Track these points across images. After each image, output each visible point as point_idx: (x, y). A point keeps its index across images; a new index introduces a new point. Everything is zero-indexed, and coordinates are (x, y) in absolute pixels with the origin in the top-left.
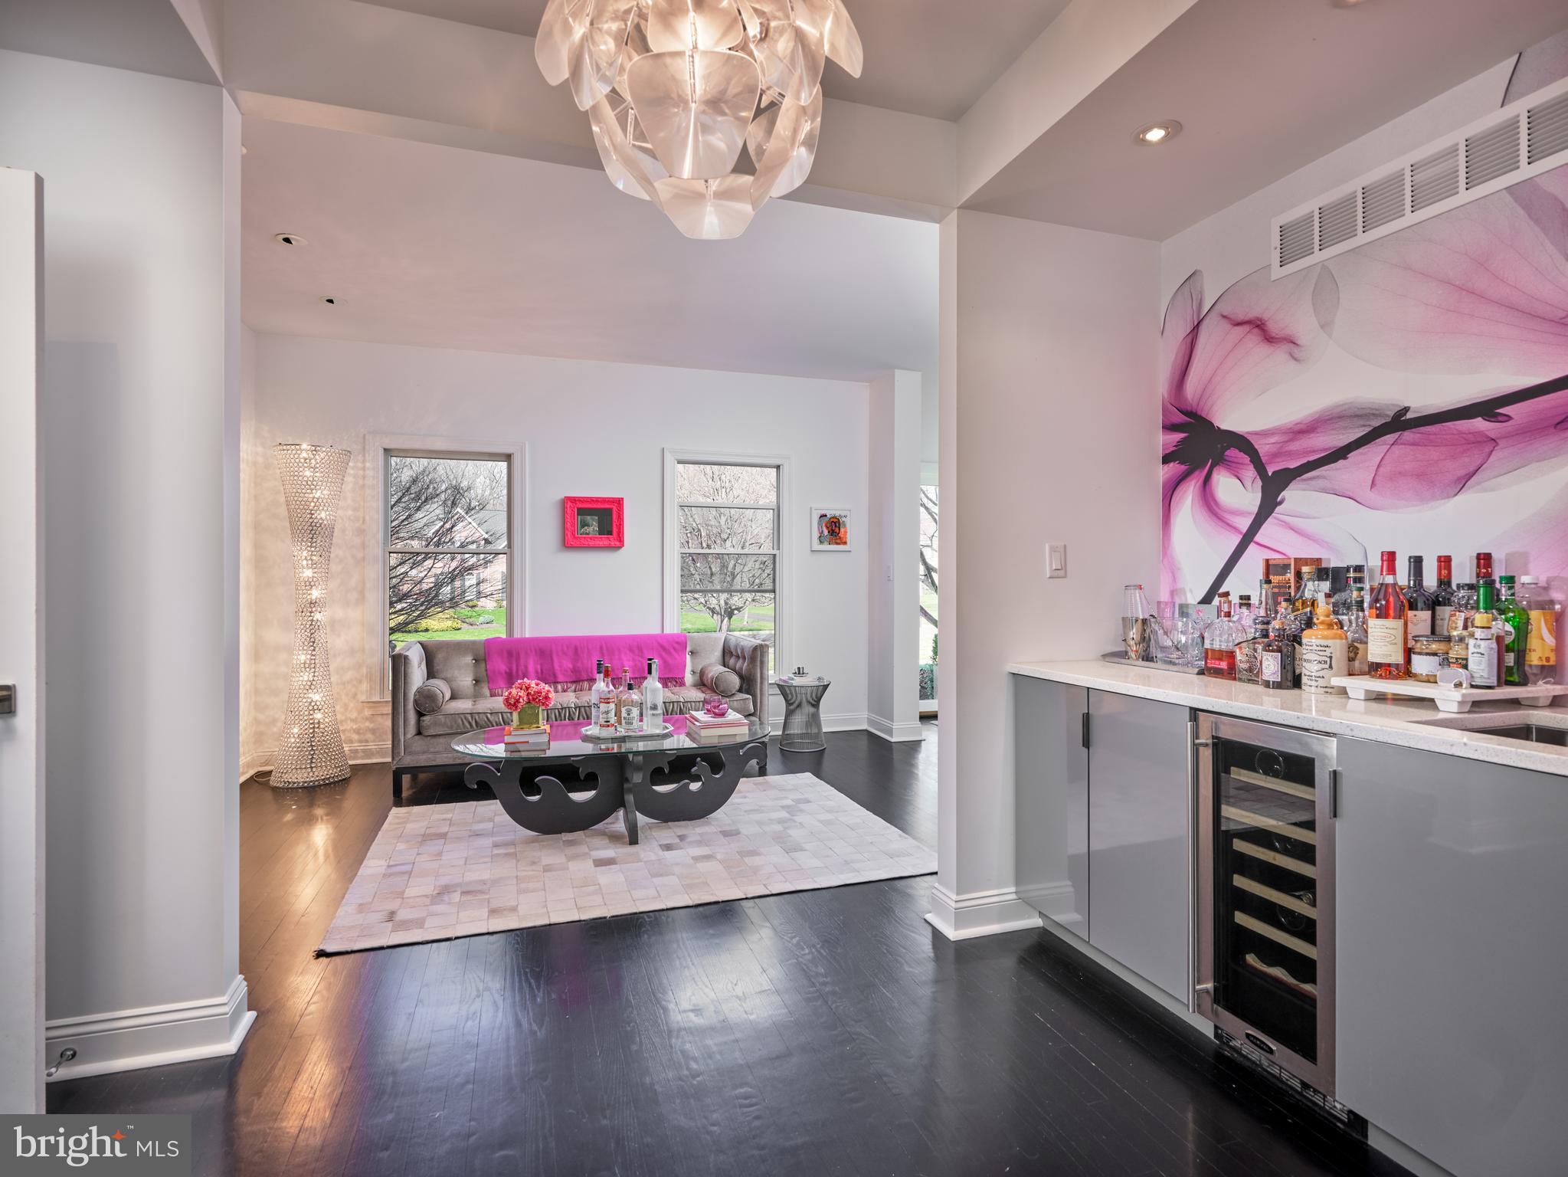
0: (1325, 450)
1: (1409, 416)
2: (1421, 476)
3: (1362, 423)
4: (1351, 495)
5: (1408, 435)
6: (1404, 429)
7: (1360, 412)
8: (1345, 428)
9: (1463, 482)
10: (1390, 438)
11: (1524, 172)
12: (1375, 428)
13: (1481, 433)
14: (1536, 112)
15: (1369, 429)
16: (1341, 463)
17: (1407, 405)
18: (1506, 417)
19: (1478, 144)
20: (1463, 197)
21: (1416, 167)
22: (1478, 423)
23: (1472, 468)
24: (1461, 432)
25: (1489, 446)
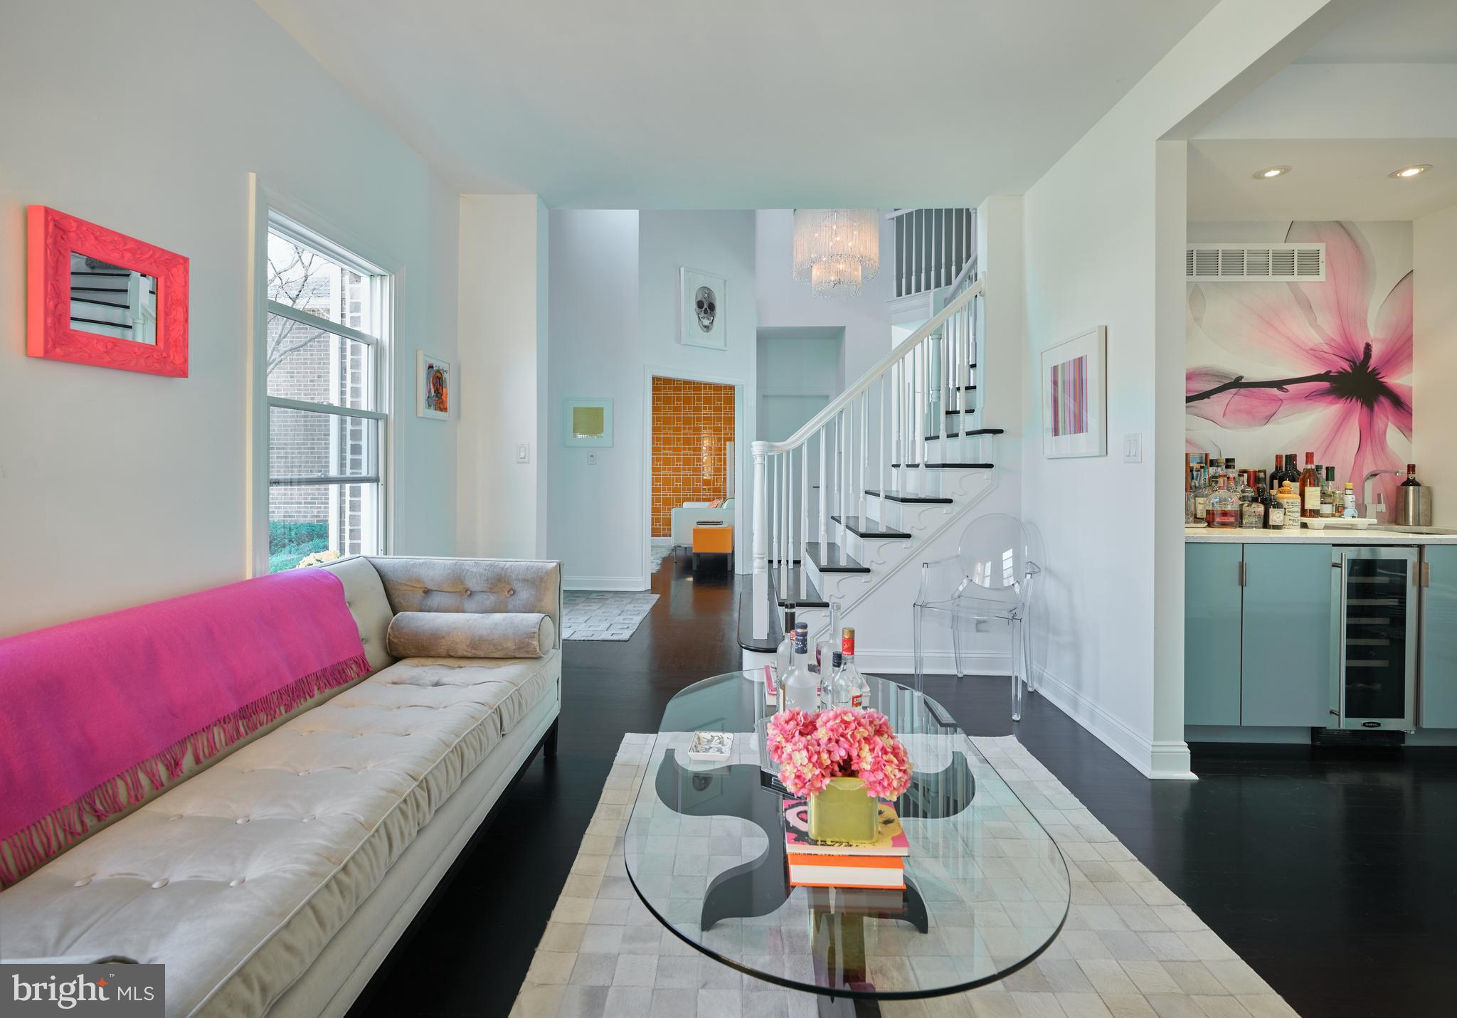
0: (1197, 391)
1: (1243, 381)
2: (1249, 413)
3: (1217, 380)
4: (1212, 419)
5: (1243, 391)
6: (1241, 387)
7: (1216, 374)
8: (1209, 381)
9: (1268, 418)
10: (1234, 391)
11: (1296, 278)
12: (1225, 384)
13: (1275, 395)
14: (1301, 254)
15: (1223, 384)
16: (1206, 400)
17: (1242, 374)
18: (1287, 391)
19: (1277, 255)
20: (1271, 278)
21: (1250, 253)
22: (1275, 391)
23: (1273, 413)
24: (1268, 394)
25: (1280, 403)
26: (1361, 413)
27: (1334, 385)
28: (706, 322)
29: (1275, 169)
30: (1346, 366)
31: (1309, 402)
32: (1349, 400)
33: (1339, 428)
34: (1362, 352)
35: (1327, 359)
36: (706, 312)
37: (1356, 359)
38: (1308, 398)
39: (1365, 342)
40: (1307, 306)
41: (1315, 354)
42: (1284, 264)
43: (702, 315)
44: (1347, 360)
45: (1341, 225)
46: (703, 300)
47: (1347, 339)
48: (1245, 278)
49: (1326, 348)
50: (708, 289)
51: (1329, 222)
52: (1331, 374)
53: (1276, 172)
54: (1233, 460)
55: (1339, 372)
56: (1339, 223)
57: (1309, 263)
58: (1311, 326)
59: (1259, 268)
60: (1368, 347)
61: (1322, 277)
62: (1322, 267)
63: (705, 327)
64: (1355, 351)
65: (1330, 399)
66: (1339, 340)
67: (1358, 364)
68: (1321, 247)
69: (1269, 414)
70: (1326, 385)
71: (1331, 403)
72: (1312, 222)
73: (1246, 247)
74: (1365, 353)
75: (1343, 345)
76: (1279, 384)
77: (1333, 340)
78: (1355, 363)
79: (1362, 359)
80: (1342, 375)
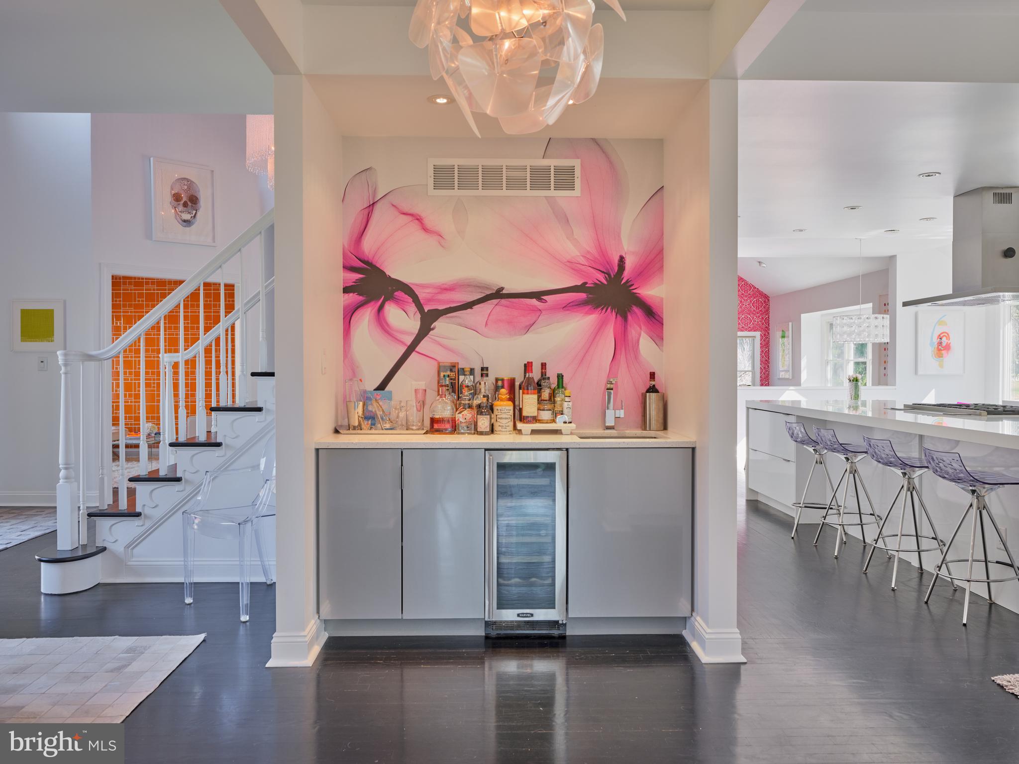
1: (504, 292)
2: (510, 322)
3: (480, 290)
4: (475, 329)
5: (503, 301)
6: (502, 298)
9: (528, 328)
10: (495, 301)
11: (552, 193)
12: (487, 295)
13: (535, 306)
14: (557, 169)
15: (484, 295)
16: (469, 310)
17: (503, 286)
18: (546, 301)
19: (535, 170)
20: (529, 193)
21: (508, 168)
22: (534, 302)
23: (532, 323)
24: (527, 305)
25: (538, 313)
26: (615, 323)
27: (590, 296)
28: (187, 217)
29: (444, 98)
30: (601, 278)
31: (568, 312)
32: (604, 310)
33: (595, 337)
34: (617, 265)
35: (584, 272)
36: (185, 205)
37: (611, 271)
38: (566, 308)
39: (619, 255)
40: (564, 219)
41: (572, 266)
42: (540, 179)
43: (181, 208)
44: (603, 272)
45: (596, 142)
46: (182, 192)
47: (603, 252)
48: (504, 192)
49: (582, 261)
50: (188, 180)
51: (586, 139)
52: (587, 285)
53: (445, 101)
54: (487, 369)
55: (595, 284)
56: (594, 140)
57: (565, 179)
58: (567, 238)
59: (515, 183)
60: (622, 259)
61: (577, 192)
62: (578, 183)
63: (185, 221)
64: (609, 262)
65: (587, 310)
66: (594, 252)
67: (613, 276)
68: (576, 163)
69: (528, 324)
70: (582, 296)
71: (588, 313)
72: (569, 139)
73: (504, 162)
74: (619, 265)
75: (599, 258)
76: (538, 295)
77: (588, 252)
78: (609, 275)
79: (616, 271)
80: (598, 286)
